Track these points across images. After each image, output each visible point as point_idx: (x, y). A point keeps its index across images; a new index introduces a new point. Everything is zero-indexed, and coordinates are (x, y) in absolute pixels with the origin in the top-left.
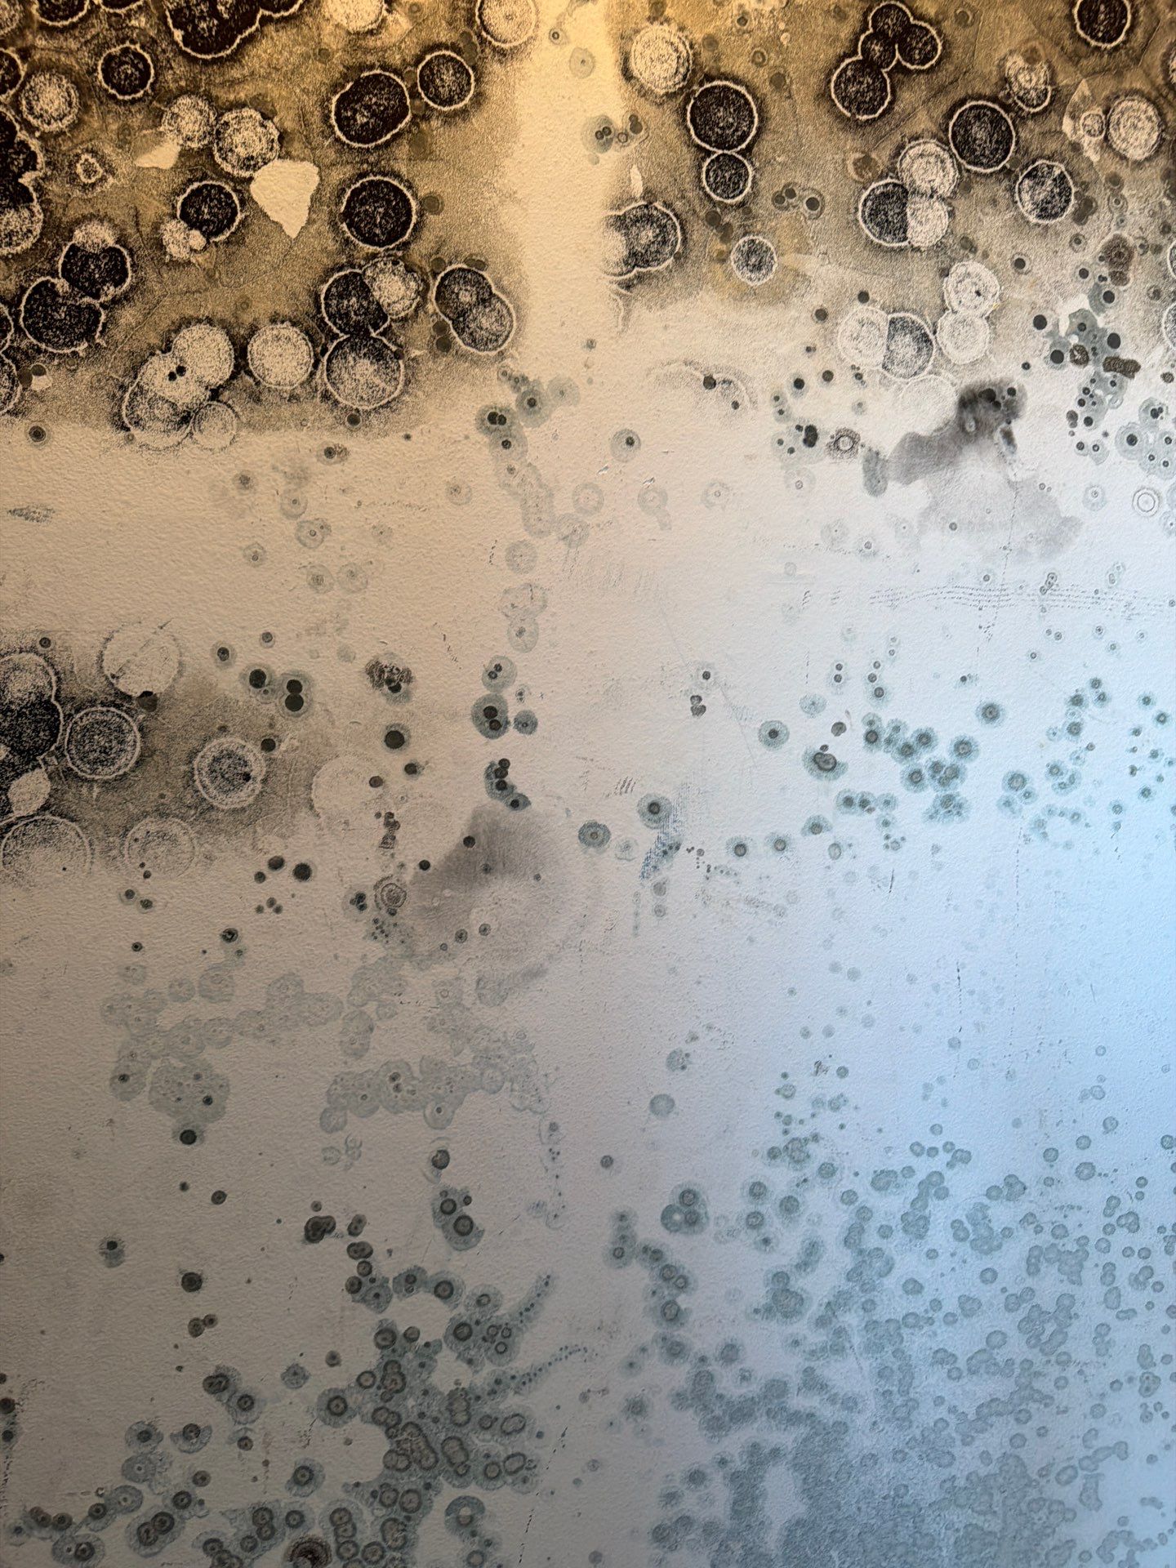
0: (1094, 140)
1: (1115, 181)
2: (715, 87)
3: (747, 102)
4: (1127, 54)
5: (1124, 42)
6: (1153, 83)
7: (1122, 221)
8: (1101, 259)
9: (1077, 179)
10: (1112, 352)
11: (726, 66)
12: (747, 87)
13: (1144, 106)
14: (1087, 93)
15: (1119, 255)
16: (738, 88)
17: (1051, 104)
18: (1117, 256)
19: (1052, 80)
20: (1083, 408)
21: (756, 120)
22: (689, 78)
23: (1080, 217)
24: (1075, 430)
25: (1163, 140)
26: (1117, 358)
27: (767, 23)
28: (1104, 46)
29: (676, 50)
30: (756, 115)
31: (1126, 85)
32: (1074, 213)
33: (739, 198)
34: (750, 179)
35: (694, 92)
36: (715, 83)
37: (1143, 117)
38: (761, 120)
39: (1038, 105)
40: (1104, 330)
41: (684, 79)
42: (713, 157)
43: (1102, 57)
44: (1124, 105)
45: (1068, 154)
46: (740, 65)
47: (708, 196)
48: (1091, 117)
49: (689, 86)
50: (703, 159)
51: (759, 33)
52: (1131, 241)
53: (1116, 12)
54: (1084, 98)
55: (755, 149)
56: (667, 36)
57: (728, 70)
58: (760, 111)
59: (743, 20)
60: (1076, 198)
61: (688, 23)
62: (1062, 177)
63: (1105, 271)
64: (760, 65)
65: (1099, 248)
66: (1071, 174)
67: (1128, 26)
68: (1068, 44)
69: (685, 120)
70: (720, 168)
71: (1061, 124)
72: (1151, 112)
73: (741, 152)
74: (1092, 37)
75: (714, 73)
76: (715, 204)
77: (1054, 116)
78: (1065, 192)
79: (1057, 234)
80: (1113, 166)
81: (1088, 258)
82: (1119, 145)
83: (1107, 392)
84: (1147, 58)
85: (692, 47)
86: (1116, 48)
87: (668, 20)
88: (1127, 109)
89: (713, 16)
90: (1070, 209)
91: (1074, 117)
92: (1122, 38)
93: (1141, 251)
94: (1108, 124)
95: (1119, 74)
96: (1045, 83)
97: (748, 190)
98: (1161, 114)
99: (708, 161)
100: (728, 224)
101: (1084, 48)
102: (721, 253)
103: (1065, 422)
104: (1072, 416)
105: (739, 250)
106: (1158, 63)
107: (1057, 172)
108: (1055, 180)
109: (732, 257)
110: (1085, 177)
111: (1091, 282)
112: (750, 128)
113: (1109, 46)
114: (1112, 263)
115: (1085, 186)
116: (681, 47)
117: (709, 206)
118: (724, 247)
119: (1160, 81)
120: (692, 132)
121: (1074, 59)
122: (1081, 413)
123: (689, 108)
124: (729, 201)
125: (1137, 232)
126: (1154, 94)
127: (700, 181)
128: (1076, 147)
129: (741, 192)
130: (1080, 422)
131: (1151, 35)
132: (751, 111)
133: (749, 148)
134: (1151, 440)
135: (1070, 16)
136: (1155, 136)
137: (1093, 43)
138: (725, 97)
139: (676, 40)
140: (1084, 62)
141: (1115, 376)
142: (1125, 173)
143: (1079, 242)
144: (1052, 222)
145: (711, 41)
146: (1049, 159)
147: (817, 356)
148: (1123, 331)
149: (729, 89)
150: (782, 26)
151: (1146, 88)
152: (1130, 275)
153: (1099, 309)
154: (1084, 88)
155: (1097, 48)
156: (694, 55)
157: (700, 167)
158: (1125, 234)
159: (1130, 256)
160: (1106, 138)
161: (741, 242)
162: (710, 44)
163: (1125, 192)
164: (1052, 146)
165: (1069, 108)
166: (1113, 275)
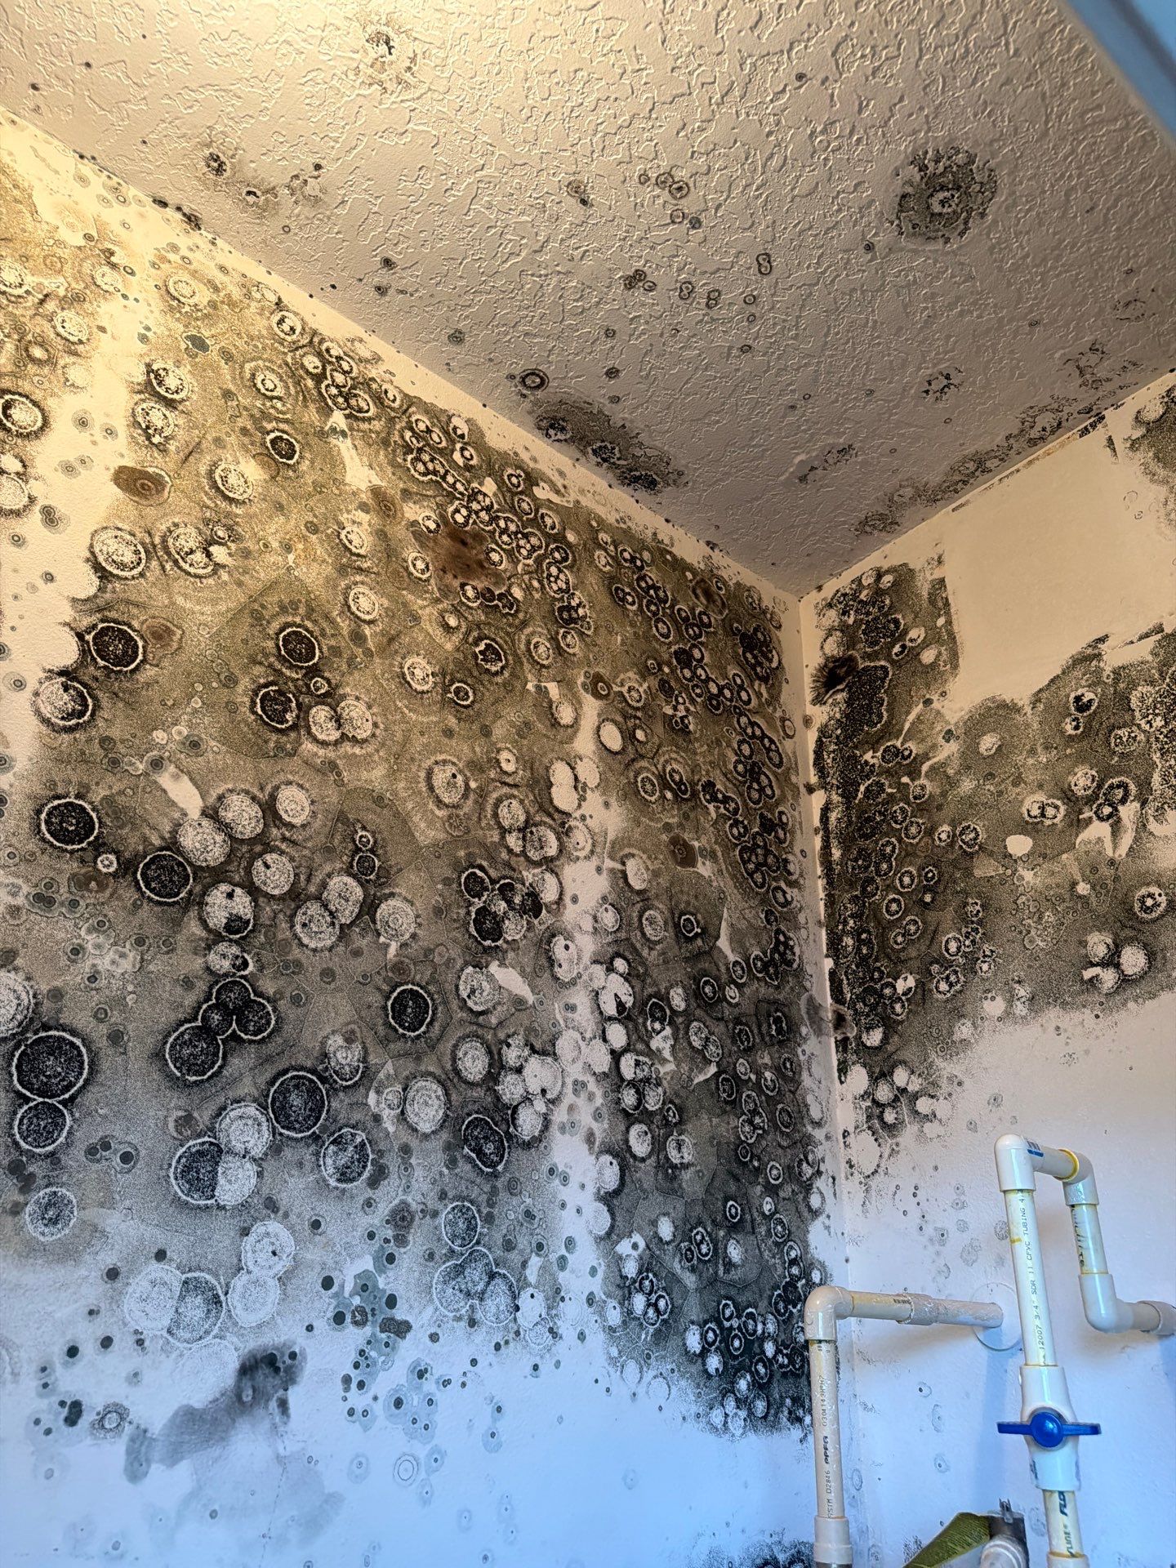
0: (393, 1112)
1: (406, 1150)
2: (51, 1037)
3: (80, 1054)
4: (426, 1042)
5: (424, 1033)
6: (443, 1068)
7: (408, 1187)
8: (388, 1222)
9: (375, 1147)
10: (389, 1313)
11: (65, 1019)
12: (83, 1040)
13: (435, 1086)
14: (392, 1072)
15: (403, 1219)
16: (75, 1040)
17: (360, 1079)
18: (401, 1219)
19: (364, 1060)
20: (357, 1371)
21: (86, 1072)
22: (25, 1027)
23: (373, 1183)
24: (347, 1395)
25: (447, 1116)
26: (393, 1319)
27: (116, 984)
28: (408, 1034)
29: (18, 998)
30: (86, 1066)
31: (423, 1068)
32: (369, 1178)
33: (50, 1148)
34: (67, 1128)
35: (27, 1039)
36: (51, 1033)
37: (433, 1095)
38: (90, 1073)
39: (351, 1079)
40: (384, 1291)
41: (19, 1026)
42: (31, 1104)
43: (406, 1042)
44: (419, 1084)
45: (370, 1124)
46: (81, 1019)
47: (16, 1143)
48: (392, 1093)
49: (22, 1033)
50: (20, 1106)
51: (107, 992)
52: (414, 1206)
53: (420, 1007)
54: (388, 1076)
55: (79, 1099)
56: (11, 983)
57: (67, 1022)
58: (92, 1064)
59: (93, 978)
60: (372, 1164)
61: (37, 975)
62: (363, 1144)
63: (389, 1233)
64: (101, 1021)
65: (386, 1212)
66: (370, 1142)
67: (428, 1020)
68: (381, 1030)
69: (10, 1065)
70: (36, 1116)
71: (367, 1096)
72: (440, 1092)
73: (62, 1102)
74: (400, 1026)
75: (52, 1023)
76: (22, 1152)
77: (362, 1090)
78: (363, 1160)
79: (352, 1197)
80: (406, 1137)
81: (376, 1222)
82: (412, 1119)
83: (380, 1354)
84: (441, 1047)
85: (35, 996)
86: (418, 1037)
87: (16, 969)
88: (422, 1088)
89: (62, 971)
90: (366, 1175)
91: (378, 1092)
92: (423, 1028)
93: (421, 1215)
94: (405, 1100)
95: (418, 1059)
96: (359, 1060)
97: (62, 1139)
98: (447, 1094)
99: (26, 1107)
100: (32, 1175)
101: (393, 1034)
102: (16, 1204)
103: (340, 1386)
104: (347, 1380)
105: (37, 1202)
106: (449, 1052)
107: (359, 1140)
108: (356, 1147)
109: (28, 1209)
110: (382, 1147)
111: (377, 1243)
112: (77, 1079)
113: (412, 1034)
114: (396, 1226)
115: (381, 1153)
116: (24, 996)
117: (15, 1154)
118: (21, 1199)
119: (449, 1066)
120: (15, 1078)
121: (384, 1042)
122: (356, 1376)
123: (17, 1054)
124: (38, 1150)
125: (419, 1198)
126: (443, 1077)
127: (11, 1128)
128: (377, 1119)
129: (53, 1142)
130: (354, 1386)
131: (445, 1028)
132: (82, 1063)
133: (72, 1098)
134: (415, 1403)
135: (385, 1008)
136: (441, 1113)
137: (401, 1031)
138: (57, 1047)
139: (20, 988)
140: (392, 1046)
141: (389, 1337)
142: (414, 1143)
143: (369, 1205)
144: (350, 1185)
145: (56, 994)
146: (353, 1128)
147: (98, 1320)
148: (400, 1291)
149: (64, 1039)
150: (130, 988)
151: (438, 1072)
152: (410, 1238)
153: (381, 1270)
154: (389, 1068)
155: (404, 1035)
156: (36, 1004)
157: (15, 1113)
158: (410, 1200)
159: (412, 1220)
160: (402, 1113)
161: (41, 1194)
162: (54, 996)
163: (413, 1161)
164: (357, 1116)
165: (375, 1084)
166: (396, 1237)
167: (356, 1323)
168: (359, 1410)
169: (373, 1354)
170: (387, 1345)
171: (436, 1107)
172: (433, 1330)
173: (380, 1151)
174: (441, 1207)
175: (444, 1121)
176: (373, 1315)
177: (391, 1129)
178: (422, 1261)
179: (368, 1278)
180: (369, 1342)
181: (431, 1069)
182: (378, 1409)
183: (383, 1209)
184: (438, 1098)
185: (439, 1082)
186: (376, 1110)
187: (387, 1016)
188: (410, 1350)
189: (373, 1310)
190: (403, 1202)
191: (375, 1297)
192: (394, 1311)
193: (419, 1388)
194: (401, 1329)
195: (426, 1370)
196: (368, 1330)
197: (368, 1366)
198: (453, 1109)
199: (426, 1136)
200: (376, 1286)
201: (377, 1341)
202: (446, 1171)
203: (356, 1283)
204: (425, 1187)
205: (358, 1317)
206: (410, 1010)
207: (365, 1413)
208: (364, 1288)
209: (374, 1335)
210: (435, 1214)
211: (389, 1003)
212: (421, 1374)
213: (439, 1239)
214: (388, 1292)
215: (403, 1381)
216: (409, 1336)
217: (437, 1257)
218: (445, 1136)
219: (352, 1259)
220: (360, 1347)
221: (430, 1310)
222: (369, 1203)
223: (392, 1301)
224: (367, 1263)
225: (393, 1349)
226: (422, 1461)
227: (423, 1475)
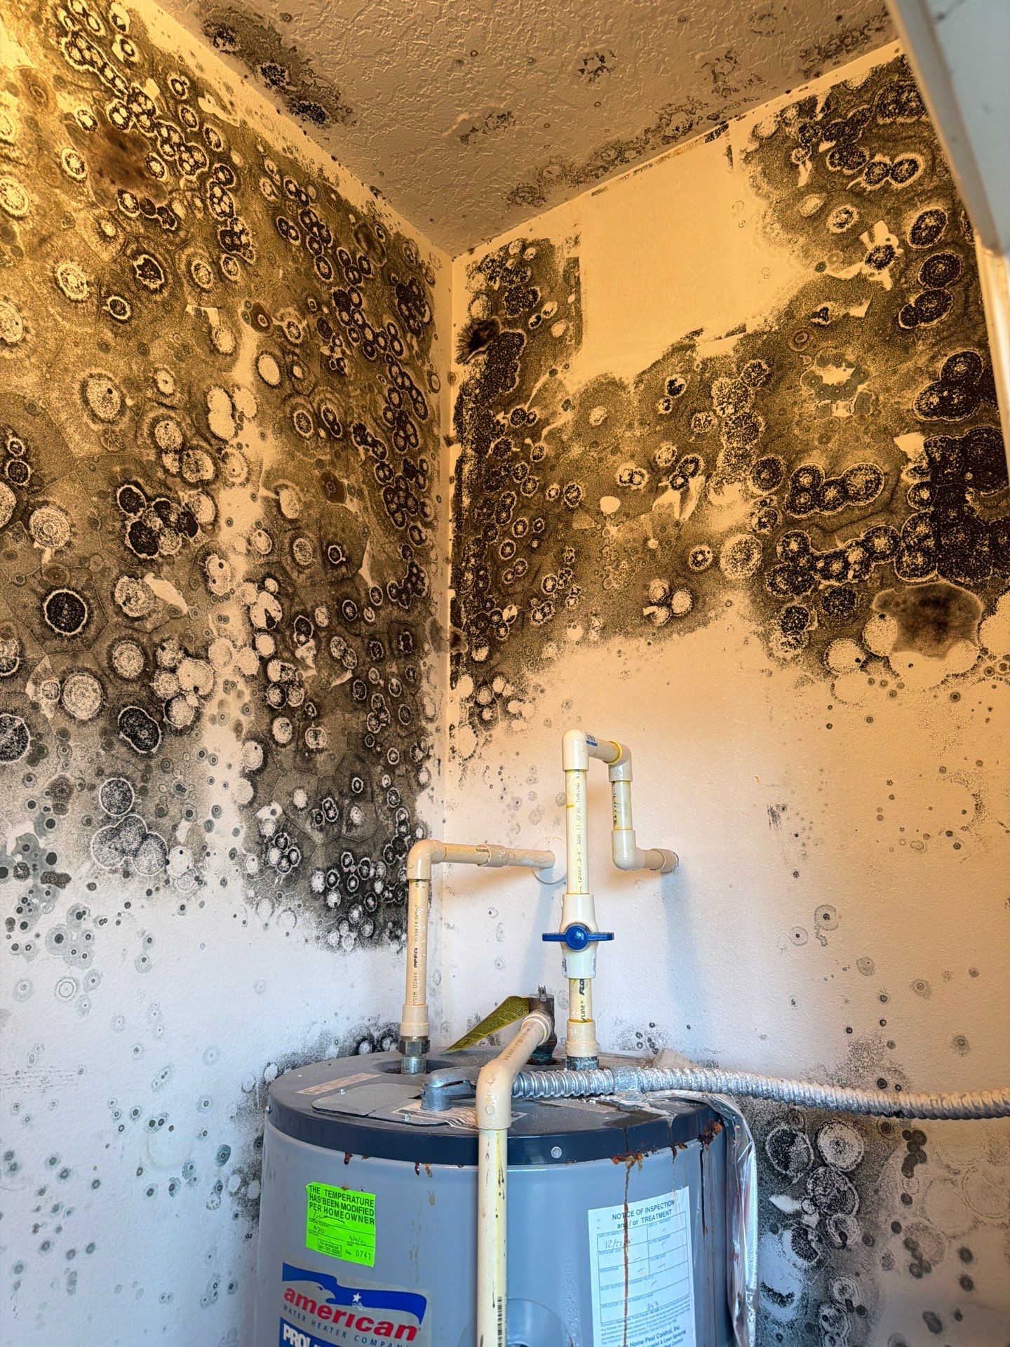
167: (18, 877)
168: (22, 945)
169: (35, 901)
170: (48, 893)
171: (93, 698)
172: (91, 881)
173: (39, 734)
174: (98, 782)
175: (101, 711)
176: (35, 870)
177: (49, 716)
178: (80, 825)
179: (30, 840)
180: (31, 892)
181: (88, 666)
182: (40, 943)
183: (43, 783)
184: (95, 690)
185: (95, 677)
186: (34, 699)
187: (43, 616)
188: (68, 897)
189: (34, 866)
190: (61, 777)
191: (36, 855)
192: (54, 866)
193: (78, 926)
194: (62, 880)
195: (84, 913)
196: (30, 882)
197: (30, 910)
198: (110, 700)
199: (83, 723)
200: (37, 847)
201: (38, 890)
202: (103, 752)
203: (17, 844)
204: (83, 765)
205: (21, 872)
206: (66, 612)
207: (28, 947)
208: (26, 848)
209: (35, 885)
210: (92, 787)
211: (45, 605)
212: (79, 916)
213: (96, 808)
214: (49, 851)
215: (64, 921)
216: (68, 886)
217: (94, 822)
218: (101, 723)
219: (14, 825)
220: (23, 896)
221: (88, 865)
222: (29, 778)
223: (52, 858)
224: (29, 828)
225: (54, 896)
226: (81, 982)
227: (82, 992)
